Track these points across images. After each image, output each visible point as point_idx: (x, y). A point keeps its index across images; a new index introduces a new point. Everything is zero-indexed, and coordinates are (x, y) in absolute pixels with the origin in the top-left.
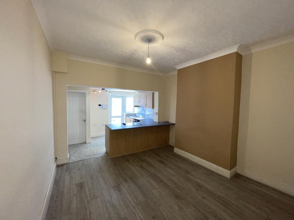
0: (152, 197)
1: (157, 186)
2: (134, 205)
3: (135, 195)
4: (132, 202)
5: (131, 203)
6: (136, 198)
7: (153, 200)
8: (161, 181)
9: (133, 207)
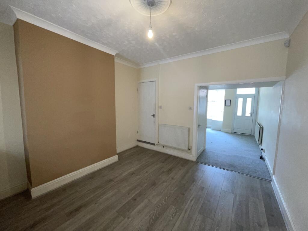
0: (164, 201)
1: (146, 201)
2: (184, 212)
3: (171, 218)
4: (181, 217)
5: (183, 217)
6: (174, 214)
7: (167, 199)
8: (135, 200)
9: (186, 212)
